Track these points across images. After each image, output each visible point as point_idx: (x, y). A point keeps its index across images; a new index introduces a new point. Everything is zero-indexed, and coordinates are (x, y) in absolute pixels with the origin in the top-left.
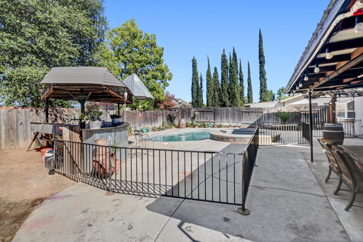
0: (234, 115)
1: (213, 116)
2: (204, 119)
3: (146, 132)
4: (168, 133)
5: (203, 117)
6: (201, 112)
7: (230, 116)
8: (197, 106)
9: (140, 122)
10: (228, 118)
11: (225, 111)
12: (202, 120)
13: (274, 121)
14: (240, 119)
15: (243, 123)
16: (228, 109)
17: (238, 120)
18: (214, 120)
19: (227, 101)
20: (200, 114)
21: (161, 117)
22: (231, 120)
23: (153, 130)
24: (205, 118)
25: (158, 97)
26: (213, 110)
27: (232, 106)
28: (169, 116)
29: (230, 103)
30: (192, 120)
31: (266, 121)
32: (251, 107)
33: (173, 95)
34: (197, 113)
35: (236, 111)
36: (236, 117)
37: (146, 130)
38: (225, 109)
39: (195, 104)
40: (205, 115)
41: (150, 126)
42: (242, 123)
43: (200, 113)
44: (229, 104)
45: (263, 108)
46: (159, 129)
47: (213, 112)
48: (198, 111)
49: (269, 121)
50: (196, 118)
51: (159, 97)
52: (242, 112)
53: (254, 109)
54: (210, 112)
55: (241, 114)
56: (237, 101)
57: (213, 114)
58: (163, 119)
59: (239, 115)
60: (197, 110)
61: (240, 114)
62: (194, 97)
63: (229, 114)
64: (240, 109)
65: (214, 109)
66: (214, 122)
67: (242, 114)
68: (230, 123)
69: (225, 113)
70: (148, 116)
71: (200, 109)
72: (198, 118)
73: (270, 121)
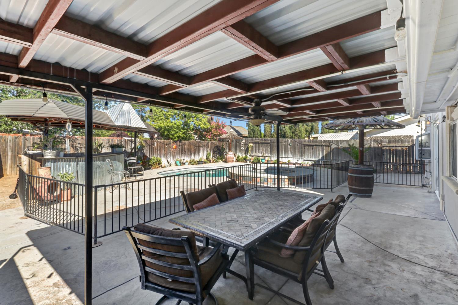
0: (295, 149)
1: (269, 150)
2: (259, 152)
5: (259, 150)
6: (256, 144)
7: (289, 150)
8: (254, 136)
9: (174, 154)
10: (287, 153)
11: (283, 143)
12: (257, 154)
13: (345, 159)
14: (302, 154)
15: (305, 159)
16: (288, 141)
17: (300, 156)
18: (271, 154)
19: (287, 131)
20: (255, 146)
21: (206, 149)
22: (290, 156)
23: (191, 163)
26: (270, 141)
27: (294, 136)
28: (218, 148)
29: (291, 133)
30: (245, 154)
31: (335, 158)
32: (319, 139)
33: (224, 123)
34: (251, 145)
35: (297, 143)
36: (297, 151)
38: (283, 141)
39: (251, 134)
40: (261, 148)
41: (187, 159)
42: (304, 160)
43: (254, 144)
44: (289, 135)
45: (330, 140)
46: (199, 162)
47: (269, 145)
48: (253, 143)
49: (338, 158)
50: (250, 151)
52: (304, 145)
53: (319, 142)
54: (266, 144)
55: (303, 148)
56: (299, 131)
57: (270, 147)
58: (207, 151)
59: (300, 149)
60: (251, 141)
61: (302, 148)
62: (250, 126)
63: (288, 147)
64: (302, 142)
65: (271, 140)
66: (271, 157)
67: (305, 148)
68: (289, 159)
69: (283, 146)
70: (185, 147)
71: (255, 139)
72: (252, 151)
73: (340, 158)
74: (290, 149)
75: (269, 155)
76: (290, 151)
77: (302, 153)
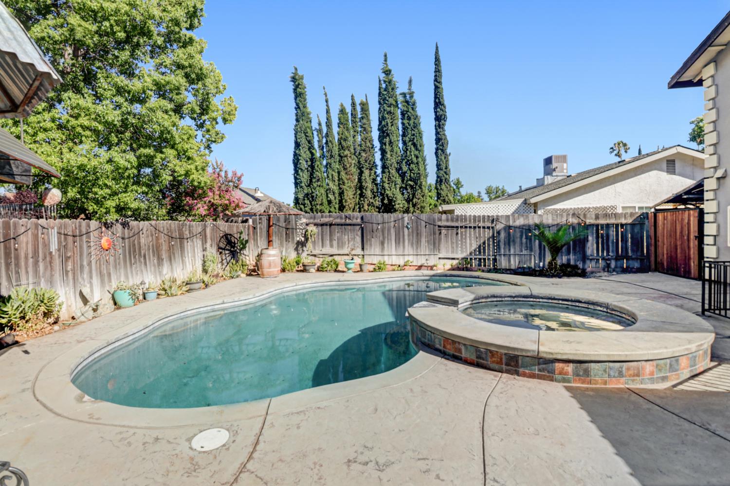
0: (419, 235)
1: (358, 239)
2: (332, 246)
3: (131, 302)
4: (223, 303)
5: (331, 240)
6: (325, 227)
7: (406, 237)
8: (312, 209)
9: (104, 267)
10: (401, 244)
11: (392, 224)
12: (328, 250)
13: (522, 251)
14: (435, 245)
15: (441, 256)
16: (403, 218)
17: (430, 250)
18: (363, 249)
19: (398, 197)
20: (322, 232)
21: (199, 243)
22: (408, 250)
23: (165, 291)
24: (335, 243)
25: (183, 172)
26: (359, 221)
27: (411, 209)
28: (227, 238)
29: (404, 202)
30: (296, 249)
31: (502, 252)
32: (457, 213)
33: (239, 174)
34: (312, 229)
35: (423, 224)
36: (423, 240)
37: (133, 295)
38: (392, 219)
39: (304, 205)
40: (337, 235)
41: (150, 278)
42: (440, 258)
43: (320, 228)
44: (401, 206)
45: (493, 216)
46: (189, 286)
47: (358, 227)
48: (315, 225)
49: (510, 250)
50: (309, 245)
51: (187, 174)
52: (439, 226)
53: (470, 221)
54: (349, 227)
55: (437, 232)
56: (423, 196)
57: (359, 233)
58: (204, 250)
59: (431, 235)
60: (312, 221)
61: (434, 234)
62: (303, 184)
63: (403, 232)
64: (434, 220)
65: (362, 218)
66: (363, 255)
67: (440, 233)
68: (407, 258)
69: (393, 231)
70: (143, 241)
71: (322, 217)
72: (314, 243)
73: (512, 252)
74: (409, 235)
75: (359, 251)
76: (409, 240)
77: (434, 243)
